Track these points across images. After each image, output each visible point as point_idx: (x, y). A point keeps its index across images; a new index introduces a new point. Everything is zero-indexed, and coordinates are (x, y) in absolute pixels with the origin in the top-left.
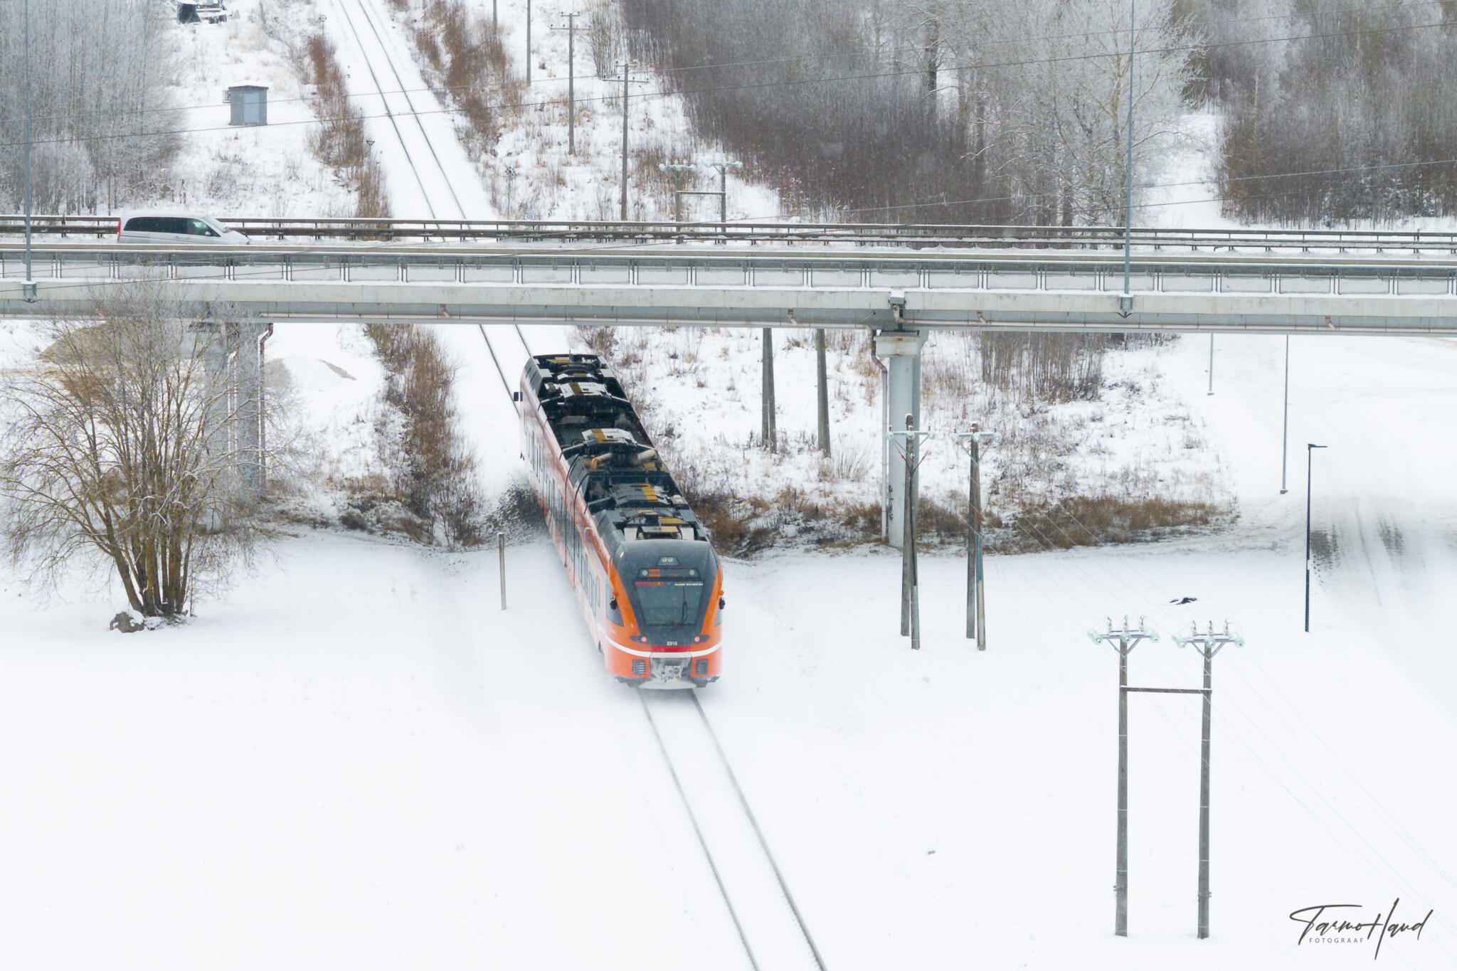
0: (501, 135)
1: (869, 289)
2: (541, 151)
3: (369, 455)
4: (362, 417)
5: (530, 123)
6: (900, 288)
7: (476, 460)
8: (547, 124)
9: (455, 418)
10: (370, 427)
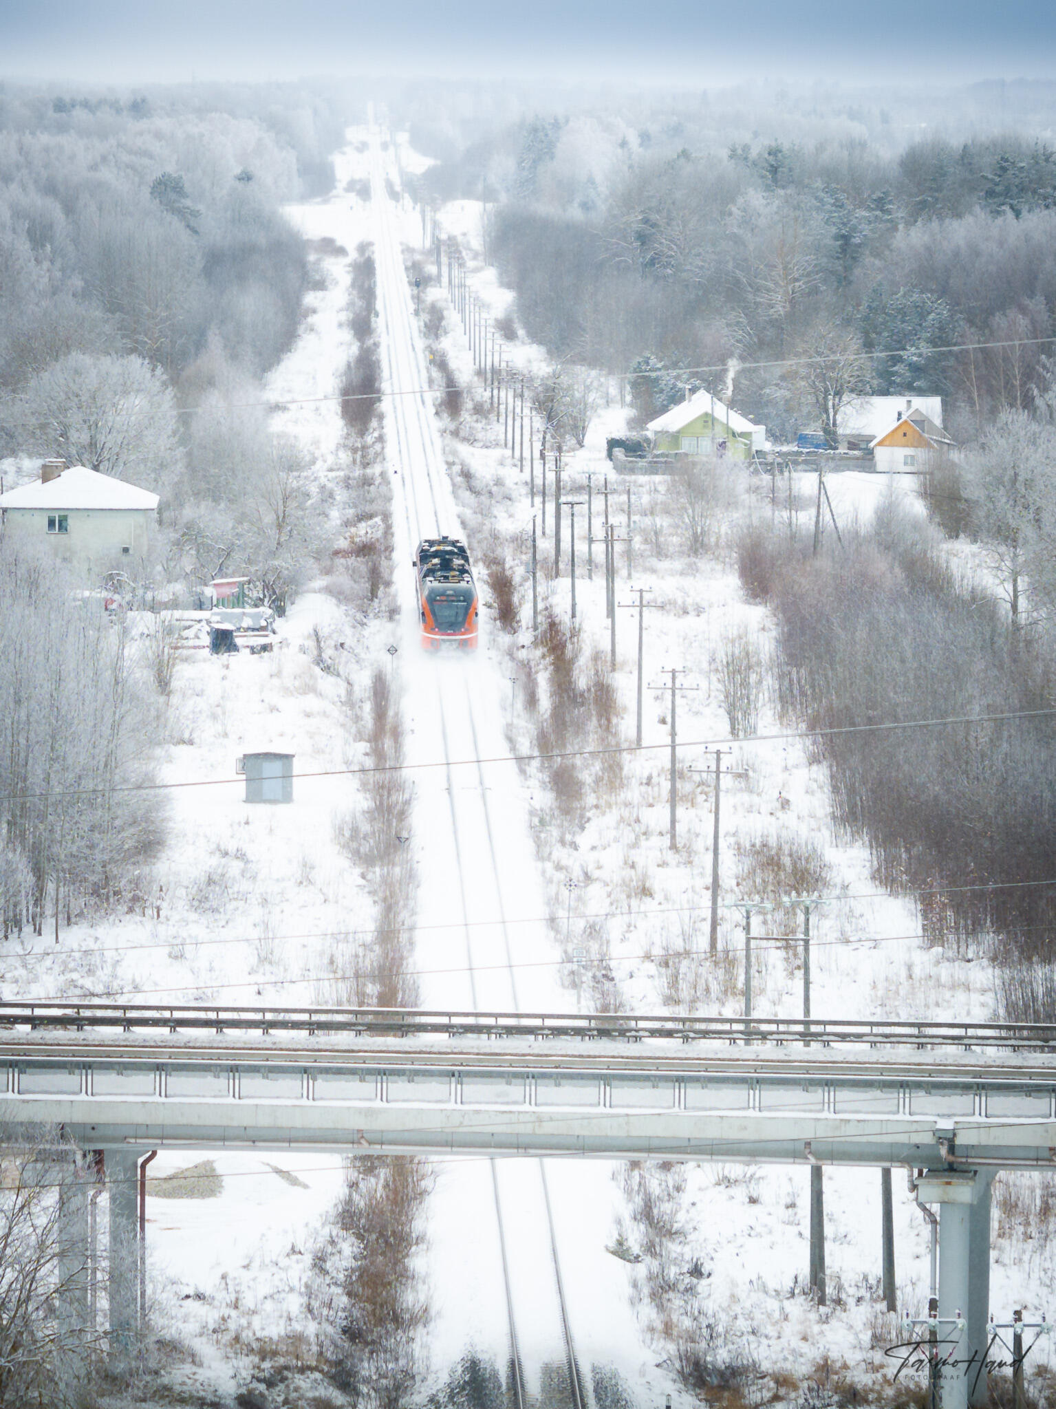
0: (589, 819)
1: (908, 1117)
2: (635, 845)
3: (295, 1304)
4: (299, 1247)
5: (627, 804)
6: (949, 1116)
7: (433, 1312)
8: (651, 805)
9: (423, 1246)
10: (308, 1259)
